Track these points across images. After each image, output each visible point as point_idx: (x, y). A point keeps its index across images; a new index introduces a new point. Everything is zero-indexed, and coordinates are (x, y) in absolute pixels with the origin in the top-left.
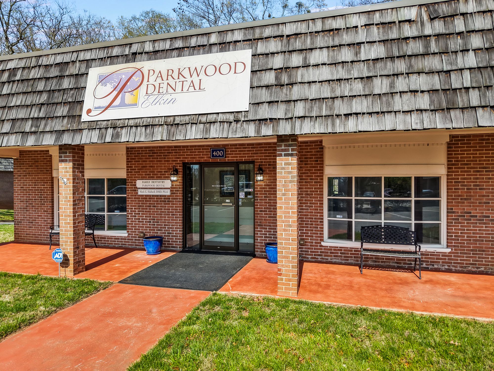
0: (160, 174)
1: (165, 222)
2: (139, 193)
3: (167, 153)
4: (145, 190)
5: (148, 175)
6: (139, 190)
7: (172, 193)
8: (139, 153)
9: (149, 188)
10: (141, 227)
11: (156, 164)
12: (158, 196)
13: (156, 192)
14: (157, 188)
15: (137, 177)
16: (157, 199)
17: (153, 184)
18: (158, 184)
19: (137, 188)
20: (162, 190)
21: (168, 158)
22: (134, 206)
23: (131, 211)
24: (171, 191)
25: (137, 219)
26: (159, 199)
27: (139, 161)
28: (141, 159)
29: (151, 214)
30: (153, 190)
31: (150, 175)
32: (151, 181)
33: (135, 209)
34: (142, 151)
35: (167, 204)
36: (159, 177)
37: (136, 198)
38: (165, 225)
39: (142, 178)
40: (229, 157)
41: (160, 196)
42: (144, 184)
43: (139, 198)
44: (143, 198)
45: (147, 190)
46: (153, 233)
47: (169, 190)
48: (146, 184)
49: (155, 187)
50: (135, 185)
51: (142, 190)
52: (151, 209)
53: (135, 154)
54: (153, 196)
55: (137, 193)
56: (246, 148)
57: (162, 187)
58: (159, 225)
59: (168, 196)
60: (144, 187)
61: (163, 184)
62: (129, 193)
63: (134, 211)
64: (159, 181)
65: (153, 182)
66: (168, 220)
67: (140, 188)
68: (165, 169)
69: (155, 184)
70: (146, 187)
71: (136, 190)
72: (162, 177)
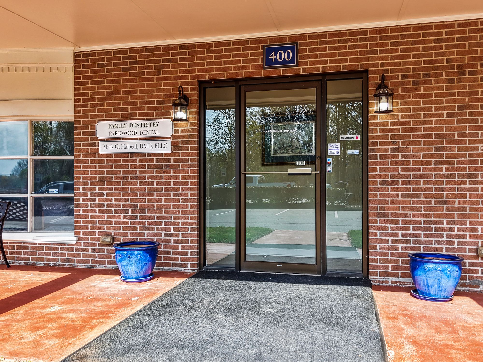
0: (149, 109)
1: (160, 212)
2: (103, 151)
3: (164, 61)
4: (114, 143)
5: (122, 110)
6: (102, 144)
7: (175, 149)
8: (103, 65)
9: (124, 139)
10: (106, 223)
11: (138, 86)
12: (143, 155)
13: (138, 146)
14: (141, 139)
15: (97, 116)
16: (141, 161)
17: (133, 129)
18: (143, 129)
19: (97, 139)
20: (153, 142)
21: (165, 73)
22: (91, 178)
23: (84, 189)
24: (173, 143)
25: (96, 206)
26: (146, 161)
27: (102, 82)
28: (106, 76)
29: (129, 195)
30: (132, 143)
31: (126, 109)
32: (128, 123)
33: (92, 184)
34: (108, 59)
35: (164, 172)
36: (147, 115)
37: (95, 161)
38: (158, 218)
39: (109, 118)
40: (306, 64)
41: (149, 155)
42: (114, 130)
43: (102, 161)
44: (111, 161)
45: (119, 143)
46: (132, 234)
47: (168, 142)
48: (117, 130)
49: (138, 135)
50: (94, 133)
51: (109, 144)
52: (128, 184)
53: (94, 66)
54: (132, 155)
55: (98, 150)
56: (346, 41)
57: (153, 135)
58: (146, 218)
59: (166, 155)
60: (112, 136)
61: (155, 129)
62: (80, 151)
63: (91, 189)
64: (146, 122)
65: (133, 126)
66: (165, 206)
67: (103, 140)
68: (159, 96)
69: (138, 129)
70: (118, 136)
71: (94, 145)
72: (152, 114)
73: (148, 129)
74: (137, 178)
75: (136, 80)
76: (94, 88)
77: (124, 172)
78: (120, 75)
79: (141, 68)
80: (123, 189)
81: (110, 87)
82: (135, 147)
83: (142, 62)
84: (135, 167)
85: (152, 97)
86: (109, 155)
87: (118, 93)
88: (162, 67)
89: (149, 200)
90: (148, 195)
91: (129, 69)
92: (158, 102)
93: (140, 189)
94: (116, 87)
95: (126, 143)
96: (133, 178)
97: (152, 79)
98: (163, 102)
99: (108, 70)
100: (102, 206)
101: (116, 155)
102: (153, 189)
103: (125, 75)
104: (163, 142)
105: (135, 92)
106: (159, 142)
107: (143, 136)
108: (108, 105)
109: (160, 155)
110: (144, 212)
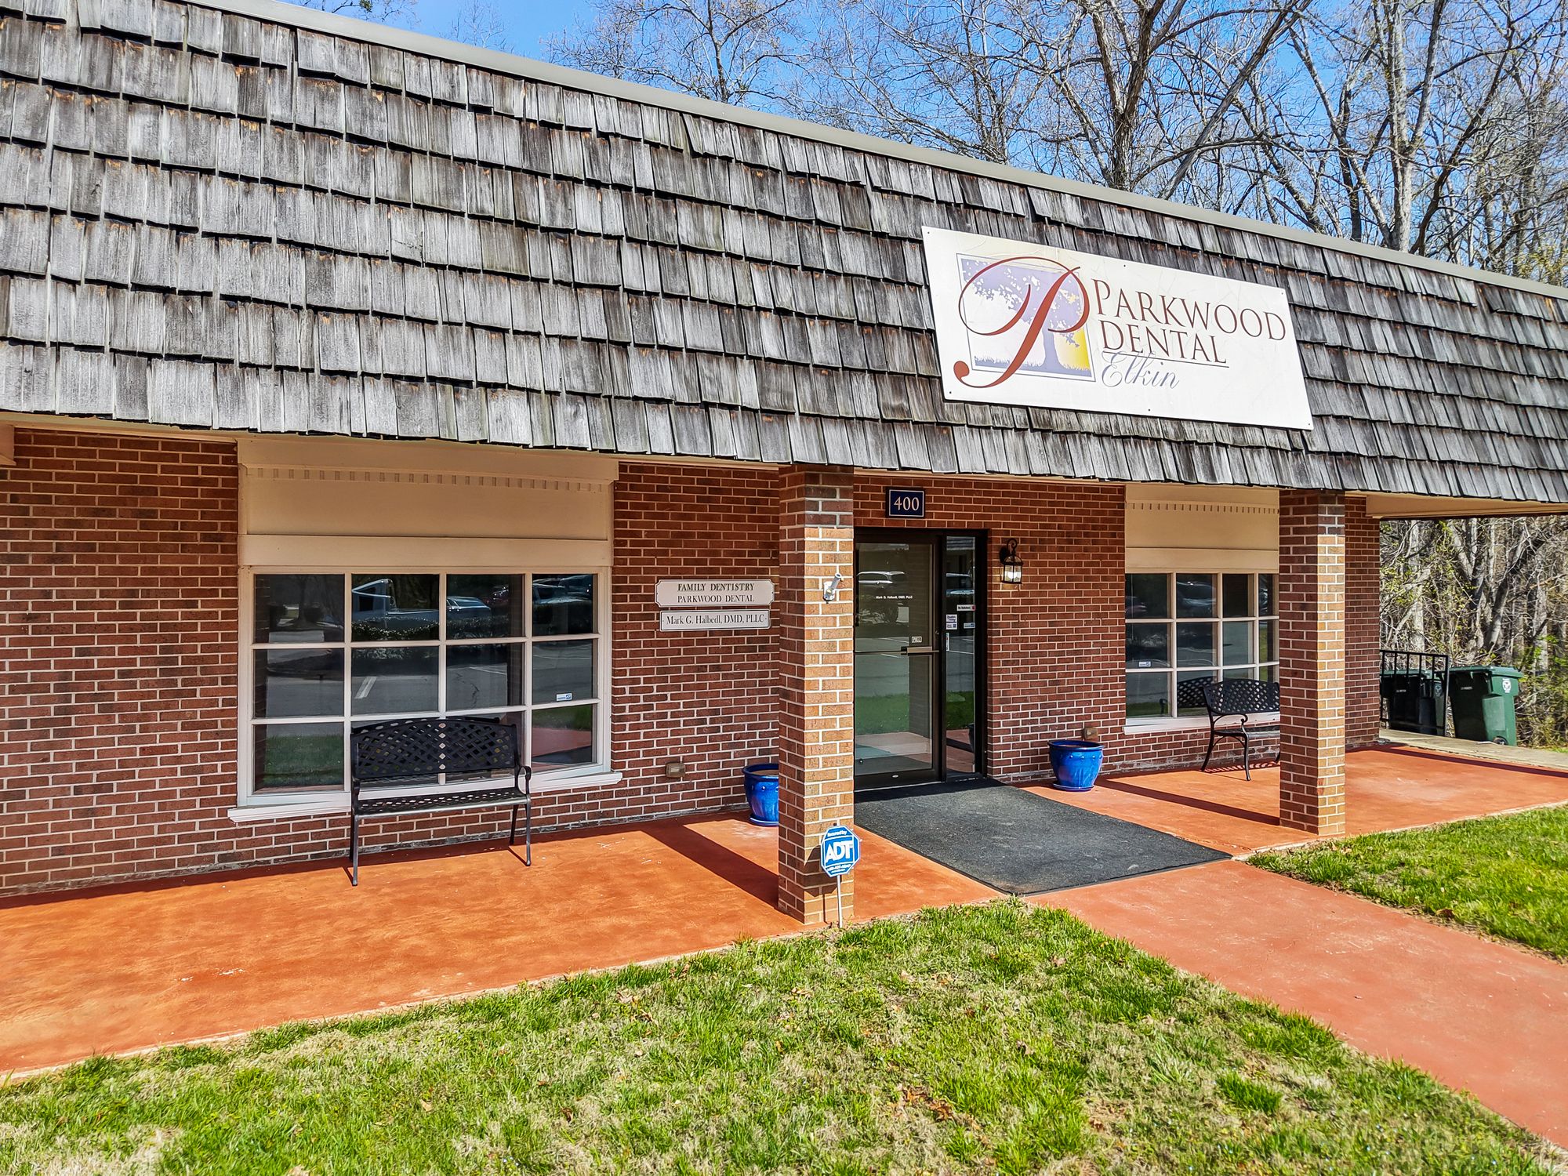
0: (738, 562)
2: (665, 626)
3: (760, 493)
4: (684, 614)
5: (697, 562)
6: (664, 615)
7: (773, 623)
8: (665, 489)
9: (700, 608)
10: (670, 742)
11: (722, 527)
12: (729, 632)
13: (722, 619)
14: (726, 608)
15: (656, 571)
16: (725, 641)
17: (715, 593)
18: (731, 593)
19: (656, 607)
20: (744, 613)
21: (761, 510)
23: (632, 691)
24: (772, 614)
26: (733, 641)
27: (664, 516)
28: (672, 507)
29: (706, 695)
30: (713, 615)
31: (704, 562)
32: (708, 583)
34: (674, 480)
35: (759, 658)
36: (735, 571)
37: (652, 644)
38: (750, 727)
39: (677, 574)
40: (931, 515)
41: (737, 632)
42: (686, 594)
43: (664, 643)
44: (679, 643)
45: (693, 615)
47: (766, 613)
48: (692, 594)
49: (723, 603)
50: (652, 598)
51: (676, 615)
52: (705, 677)
53: (651, 488)
54: (712, 633)
55: (658, 625)
57: (746, 603)
58: (732, 728)
59: (763, 631)
60: (682, 604)
61: (748, 593)
63: (644, 690)
64: (735, 582)
65: (716, 587)
66: (760, 709)
67: (666, 609)
68: (753, 545)
69: (723, 594)
70: (692, 604)
71: (651, 617)
72: (741, 571)
73: (739, 592)
74: (718, 668)
75: (718, 518)
76: (651, 525)
77: (700, 660)
78: (693, 508)
79: (725, 500)
80: (698, 687)
81: (678, 526)
82: (718, 620)
83: (728, 492)
84: (717, 651)
85: (742, 545)
86: (676, 634)
87: (691, 535)
88: (757, 502)
89: (737, 702)
90: (737, 693)
91: (709, 499)
92: (751, 554)
93: (724, 685)
94: (687, 526)
95: (703, 614)
96: (713, 668)
97: (742, 519)
98: (758, 554)
99: (673, 498)
100: (665, 715)
101: (687, 633)
102: (744, 684)
103: (703, 509)
104: (758, 613)
105: (718, 536)
106: (753, 613)
107: (730, 603)
108: (675, 553)
109: (753, 631)
110: (729, 720)
